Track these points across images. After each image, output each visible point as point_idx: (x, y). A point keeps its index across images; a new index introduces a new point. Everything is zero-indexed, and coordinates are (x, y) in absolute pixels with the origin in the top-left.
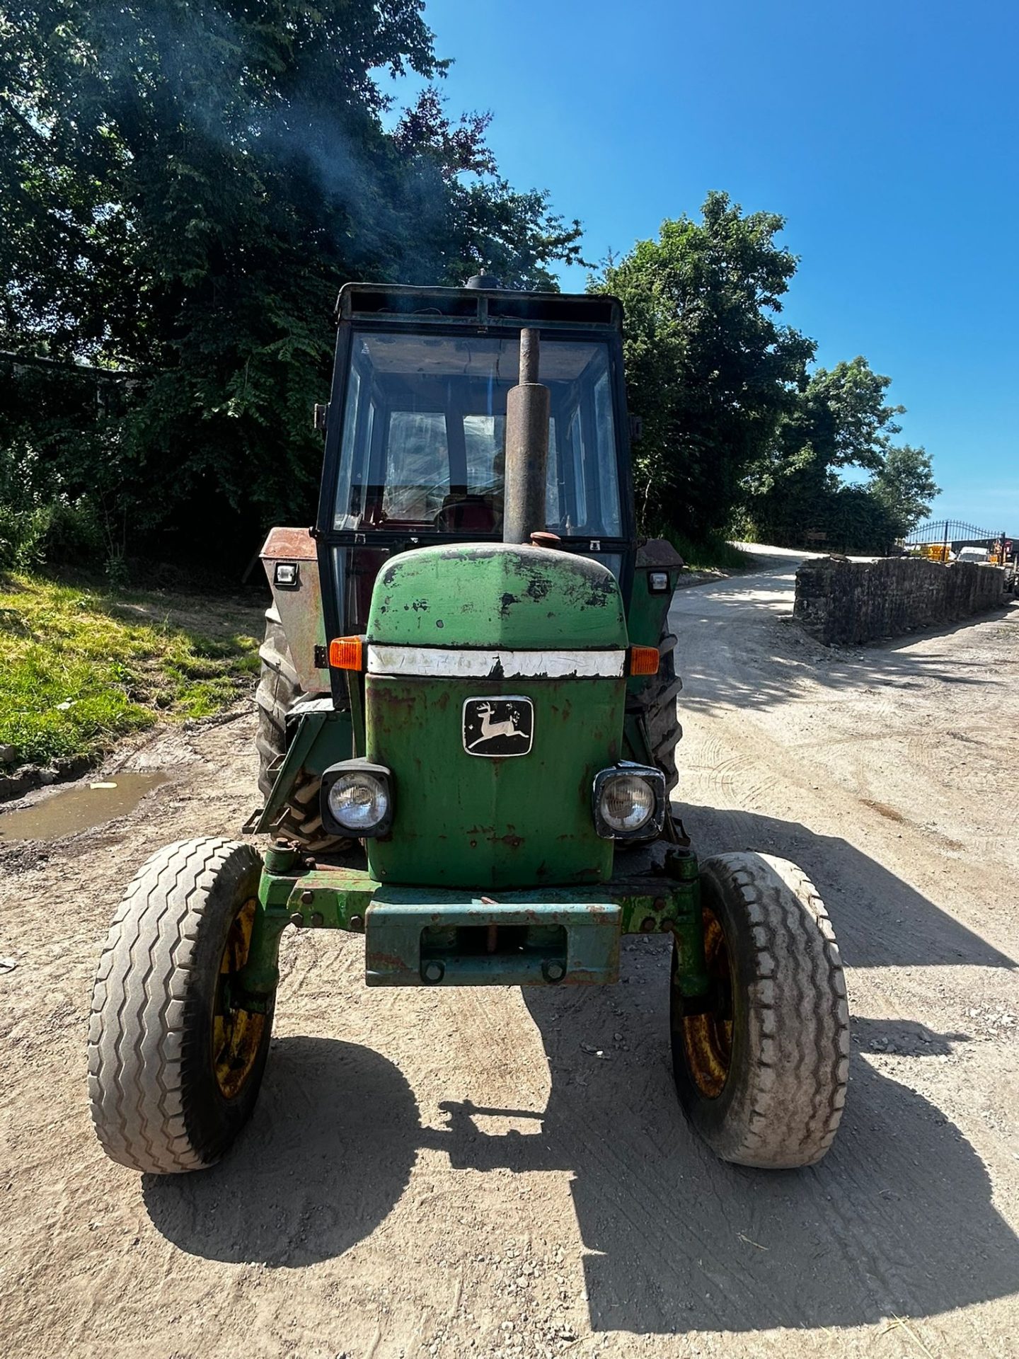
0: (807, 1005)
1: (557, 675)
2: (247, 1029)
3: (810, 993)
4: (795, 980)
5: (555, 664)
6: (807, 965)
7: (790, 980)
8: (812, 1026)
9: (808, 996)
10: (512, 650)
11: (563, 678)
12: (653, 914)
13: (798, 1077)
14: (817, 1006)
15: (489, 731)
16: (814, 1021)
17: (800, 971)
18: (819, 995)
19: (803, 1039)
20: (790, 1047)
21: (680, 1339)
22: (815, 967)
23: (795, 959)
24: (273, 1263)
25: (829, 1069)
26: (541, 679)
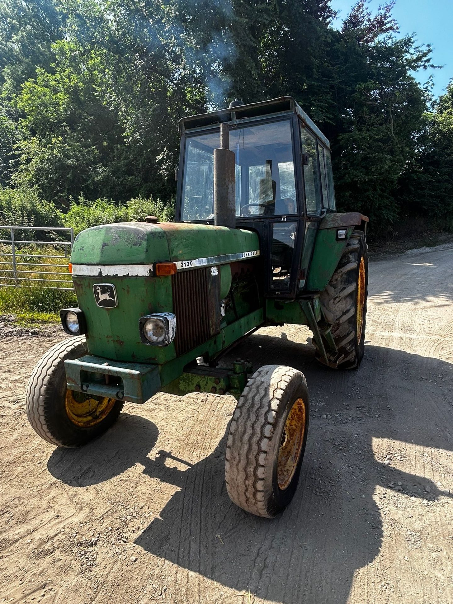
0: (246, 437)
1: (122, 275)
2: (106, 407)
3: (249, 431)
4: (245, 424)
5: (121, 271)
6: (253, 418)
7: (243, 424)
8: (246, 447)
9: (248, 433)
10: (104, 265)
11: (124, 276)
12: (215, 385)
13: (237, 469)
14: (250, 438)
15: (102, 297)
16: (248, 445)
17: (249, 420)
18: (253, 434)
19: (241, 452)
20: (236, 454)
21: (157, 559)
22: (257, 419)
23: (249, 415)
24: (65, 482)
25: (252, 470)
26: (116, 277)
